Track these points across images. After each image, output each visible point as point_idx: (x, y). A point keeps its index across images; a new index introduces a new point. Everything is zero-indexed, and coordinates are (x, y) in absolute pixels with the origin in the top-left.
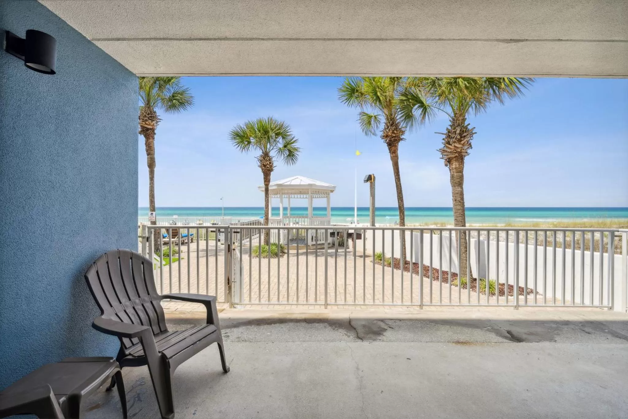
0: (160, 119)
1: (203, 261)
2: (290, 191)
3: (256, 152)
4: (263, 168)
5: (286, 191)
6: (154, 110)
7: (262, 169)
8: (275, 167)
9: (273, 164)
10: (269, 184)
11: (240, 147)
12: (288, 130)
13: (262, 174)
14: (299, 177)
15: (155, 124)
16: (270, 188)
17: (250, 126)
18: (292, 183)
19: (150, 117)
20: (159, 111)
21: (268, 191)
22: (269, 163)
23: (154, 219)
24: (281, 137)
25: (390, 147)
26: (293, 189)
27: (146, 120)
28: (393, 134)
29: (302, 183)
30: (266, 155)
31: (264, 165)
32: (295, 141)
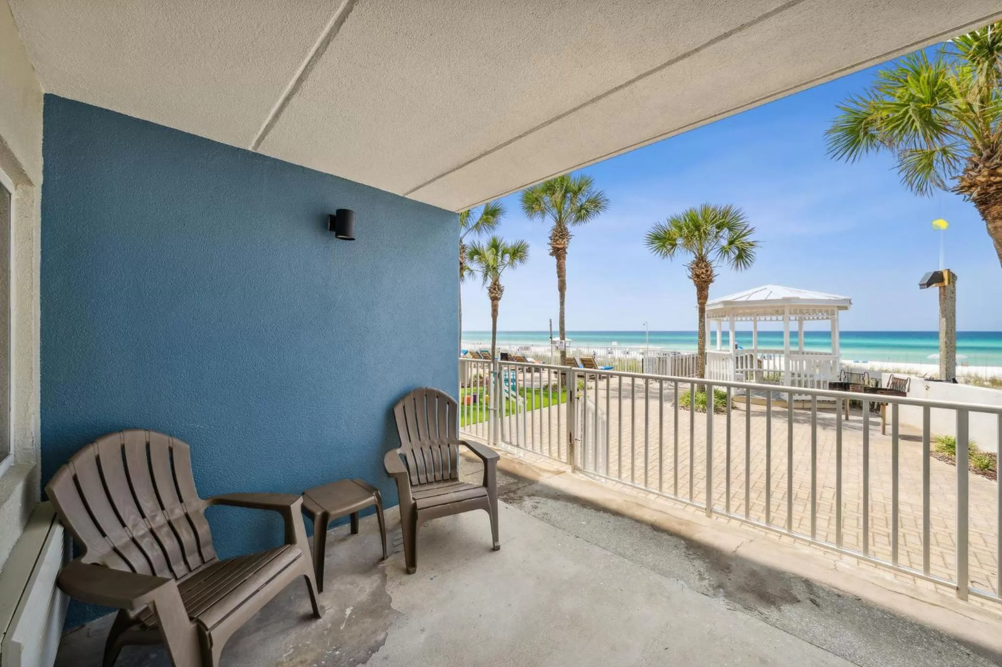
0: (571, 236)
1: (614, 403)
2: (748, 311)
3: (684, 258)
4: (696, 279)
5: (741, 311)
6: (566, 226)
7: (695, 281)
8: (716, 276)
9: (712, 271)
10: (705, 303)
11: (659, 253)
12: (739, 216)
13: (695, 287)
14: (768, 287)
15: (566, 243)
16: (707, 308)
17: (675, 222)
18: (751, 299)
19: (562, 235)
20: (570, 227)
21: (704, 312)
22: (704, 272)
23: (564, 347)
24: (726, 229)
25: (983, 207)
26: (754, 308)
27: (557, 240)
28: (992, 178)
29: (771, 297)
30: (701, 260)
31: (696, 274)
32: (750, 231)
